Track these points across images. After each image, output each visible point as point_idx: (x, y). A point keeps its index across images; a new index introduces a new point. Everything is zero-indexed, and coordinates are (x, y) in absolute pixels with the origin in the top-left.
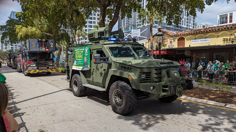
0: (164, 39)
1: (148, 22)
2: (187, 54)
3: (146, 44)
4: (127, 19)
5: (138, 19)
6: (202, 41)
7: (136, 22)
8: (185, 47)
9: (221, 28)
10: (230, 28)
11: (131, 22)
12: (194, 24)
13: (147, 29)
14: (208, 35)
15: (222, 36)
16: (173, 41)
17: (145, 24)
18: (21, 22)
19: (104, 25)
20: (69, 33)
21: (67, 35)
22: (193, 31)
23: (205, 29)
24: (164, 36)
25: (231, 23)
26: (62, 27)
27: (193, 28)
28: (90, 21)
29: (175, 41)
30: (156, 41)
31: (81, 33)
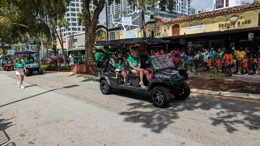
0: (157, 27)
1: (139, 9)
2: (182, 42)
3: (138, 34)
4: (115, 5)
5: (128, 5)
6: (197, 27)
7: (126, 9)
8: (180, 35)
10: (226, 13)
11: (121, 8)
12: (189, 10)
13: (139, 16)
14: (203, 21)
15: (217, 21)
16: (167, 29)
17: (137, 11)
19: (89, 12)
20: (48, 23)
21: (46, 25)
22: (188, 17)
23: (200, 15)
24: (157, 24)
25: (227, 7)
26: (39, 16)
27: (189, 14)
28: (73, 9)
29: (169, 29)
30: (149, 29)
31: (63, 23)
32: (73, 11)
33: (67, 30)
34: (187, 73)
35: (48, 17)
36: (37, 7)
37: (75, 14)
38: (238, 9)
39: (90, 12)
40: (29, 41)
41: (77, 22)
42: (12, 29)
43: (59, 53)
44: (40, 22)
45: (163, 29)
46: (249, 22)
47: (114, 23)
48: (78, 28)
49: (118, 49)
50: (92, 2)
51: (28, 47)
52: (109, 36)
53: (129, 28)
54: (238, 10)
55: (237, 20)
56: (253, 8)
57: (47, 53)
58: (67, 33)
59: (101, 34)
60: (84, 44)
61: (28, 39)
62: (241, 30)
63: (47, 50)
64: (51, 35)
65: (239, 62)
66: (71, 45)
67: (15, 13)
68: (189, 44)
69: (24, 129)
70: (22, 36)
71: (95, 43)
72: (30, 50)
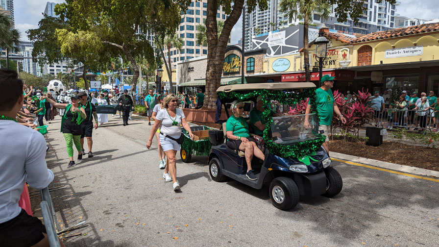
0: (329, 51)
1: (300, 18)
2: (374, 78)
3: (295, 61)
4: (259, 11)
5: (280, 11)
6: (407, 52)
7: (277, 18)
8: (372, 64)
11: (268, 17)
12: (392, 19)
13: (298, 30)
14: (419, 40)
17: (295, 21)
18: (65, 22)
19: (216, 24)
20: (151, 41)
21: (149, 45)
22: (389, 32)
23: (413, 29)
24: (331, 45)
26: (139, 30)
27: (392, 26)
28: (190, 18)
29: (352, 54)
30: (315, 53)
31: (174, 41)
32: (190, 22)
33: (179, 52)
34: (381, 134)
35: (152, 32)
37: (193, 26)
39: (218, 23)
40: (121, 69)
41: (194, 40)
43: (165, 89)
45: (341, 53)
47: (254, 41)
48: (196, 50)
50: (221, 7)
51: (119, 79)
52: (245, 64)
53: (279, 51)
57: (147, 88)
58: (178, 58)
59: (233, 60)
60: (205, 78)
61: (120, 65)
63: (147, 83)
64: (155, 60)
66: (184, 77)
68: (388, 81)
69: (111, 203)
70: (113, 61)
71: (222, 74)
72: (123, 83)
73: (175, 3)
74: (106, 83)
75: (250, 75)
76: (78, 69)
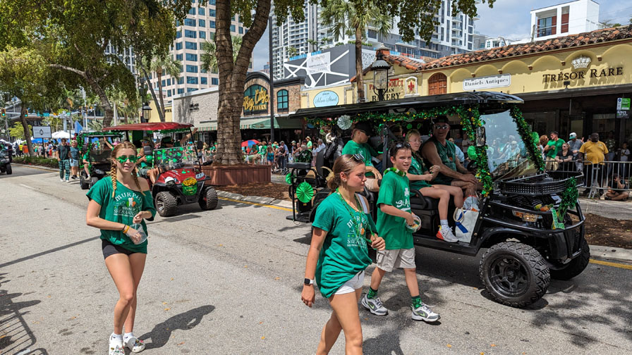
0: (391, 80)
1: (350, 34)
3: (345, 94)
4: (292, 23)
5: (322, 24)
6: (490, 82)
7: (317, 34)
9: (538, 46)
10: (561, 48)
11: (304, 32)
12: (470, 38)
13: (348, 51)
14: (504, 66)
15: (540, 68)
16: (415, 83)
17: (343, 39)
19: (230, 41)
20: (131, 65)
21: (127, 71)
22: (467, 56)
23: (498, 51)
24: (392, 72)
25: (565, 34)
26: (110, 48)
27: (470, 47)
28: (190, 31)
29: (421, 85)
30: (372, 84)
31: (167, 65)
32: (191, 37)
33: (176, 82)
35: (132, 52)
36: (108, 28)
37: (196, 44)
38: (591, 40)
39: (233, 39)
40: (84, 107)
41: (198, 63)
42: (46, 78)
44: (111, 63)
45: (406, 84)
46: (618, 71)
47: (287, 66)
48: (202, 78)
49: (297, 129)
50: (237, 16)
51: (81, 122)
52: (275, 98)
53: (322, 80)
54: (592, 42)
55: (589, 66)
56: (629, 37)
58: (174, 90)
59: (257, 93)
60: (216, 119)
61: (82, 102)
62: (599, 90)
64: (137, 93)
65: (593, 168)
66: (183, 118)
67: (56, 40)
69: (71, 317)
70: (70, 94)
71: (242, 114)
72: (87, 129)
73: (166, 7)
74: (59, 130)
75: (282, 116)
76: (13, 107)
